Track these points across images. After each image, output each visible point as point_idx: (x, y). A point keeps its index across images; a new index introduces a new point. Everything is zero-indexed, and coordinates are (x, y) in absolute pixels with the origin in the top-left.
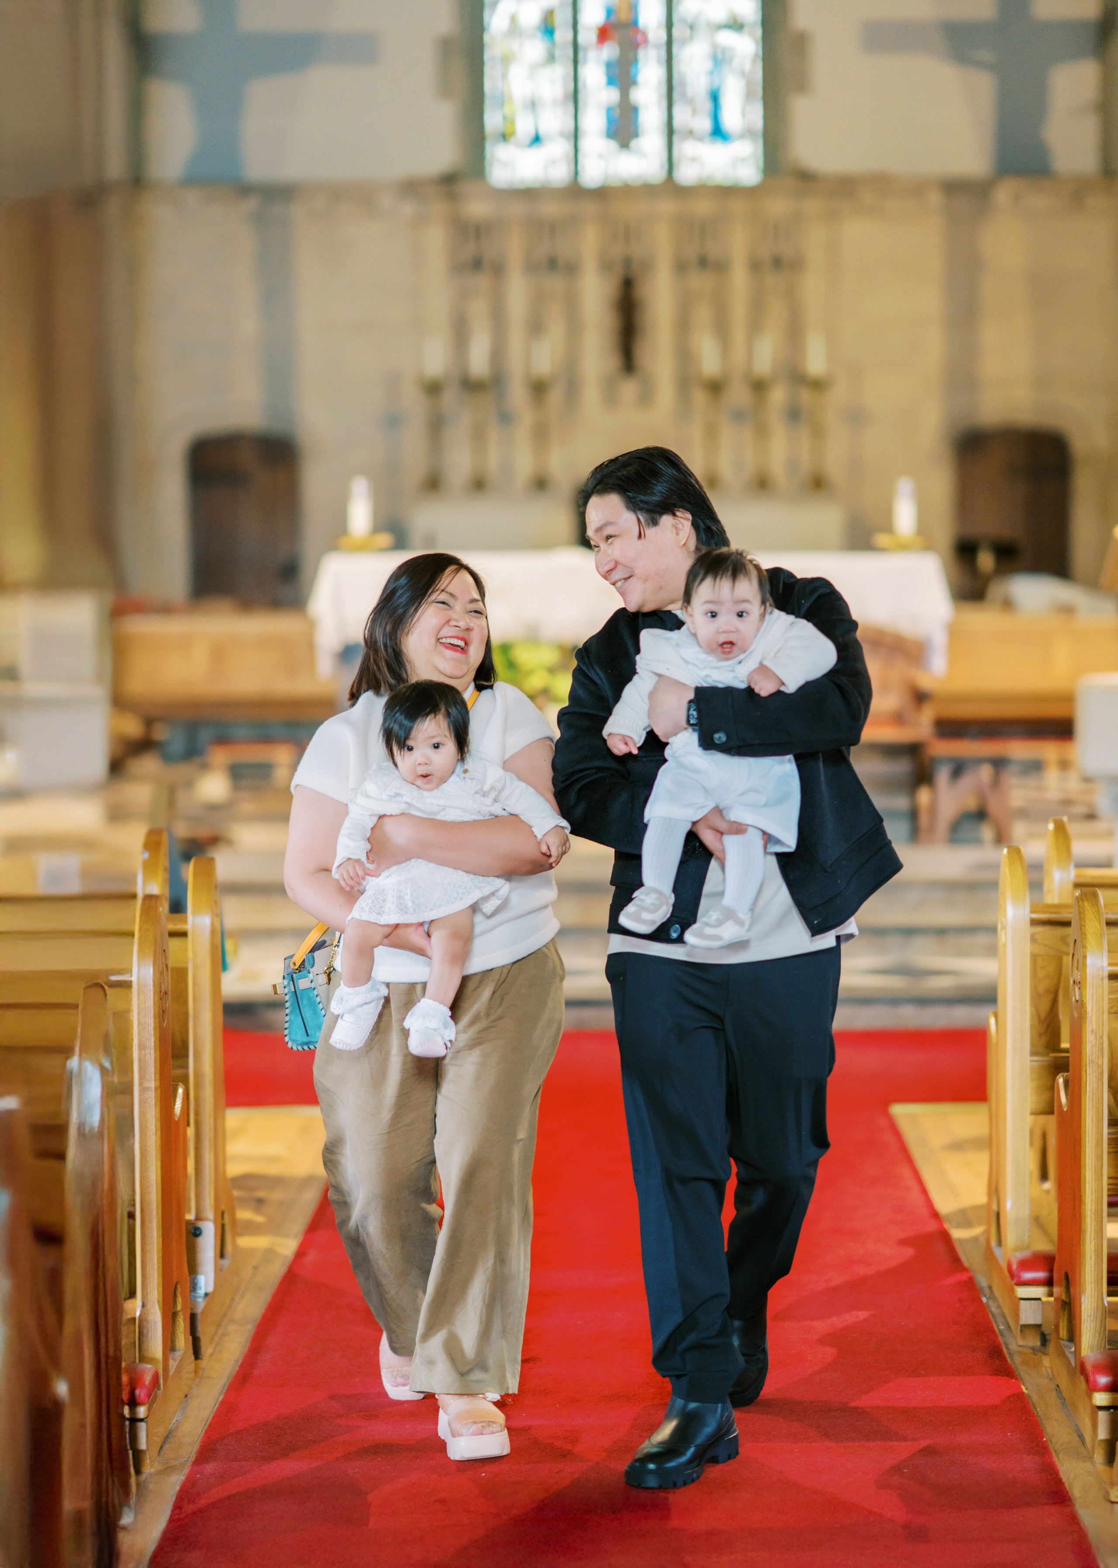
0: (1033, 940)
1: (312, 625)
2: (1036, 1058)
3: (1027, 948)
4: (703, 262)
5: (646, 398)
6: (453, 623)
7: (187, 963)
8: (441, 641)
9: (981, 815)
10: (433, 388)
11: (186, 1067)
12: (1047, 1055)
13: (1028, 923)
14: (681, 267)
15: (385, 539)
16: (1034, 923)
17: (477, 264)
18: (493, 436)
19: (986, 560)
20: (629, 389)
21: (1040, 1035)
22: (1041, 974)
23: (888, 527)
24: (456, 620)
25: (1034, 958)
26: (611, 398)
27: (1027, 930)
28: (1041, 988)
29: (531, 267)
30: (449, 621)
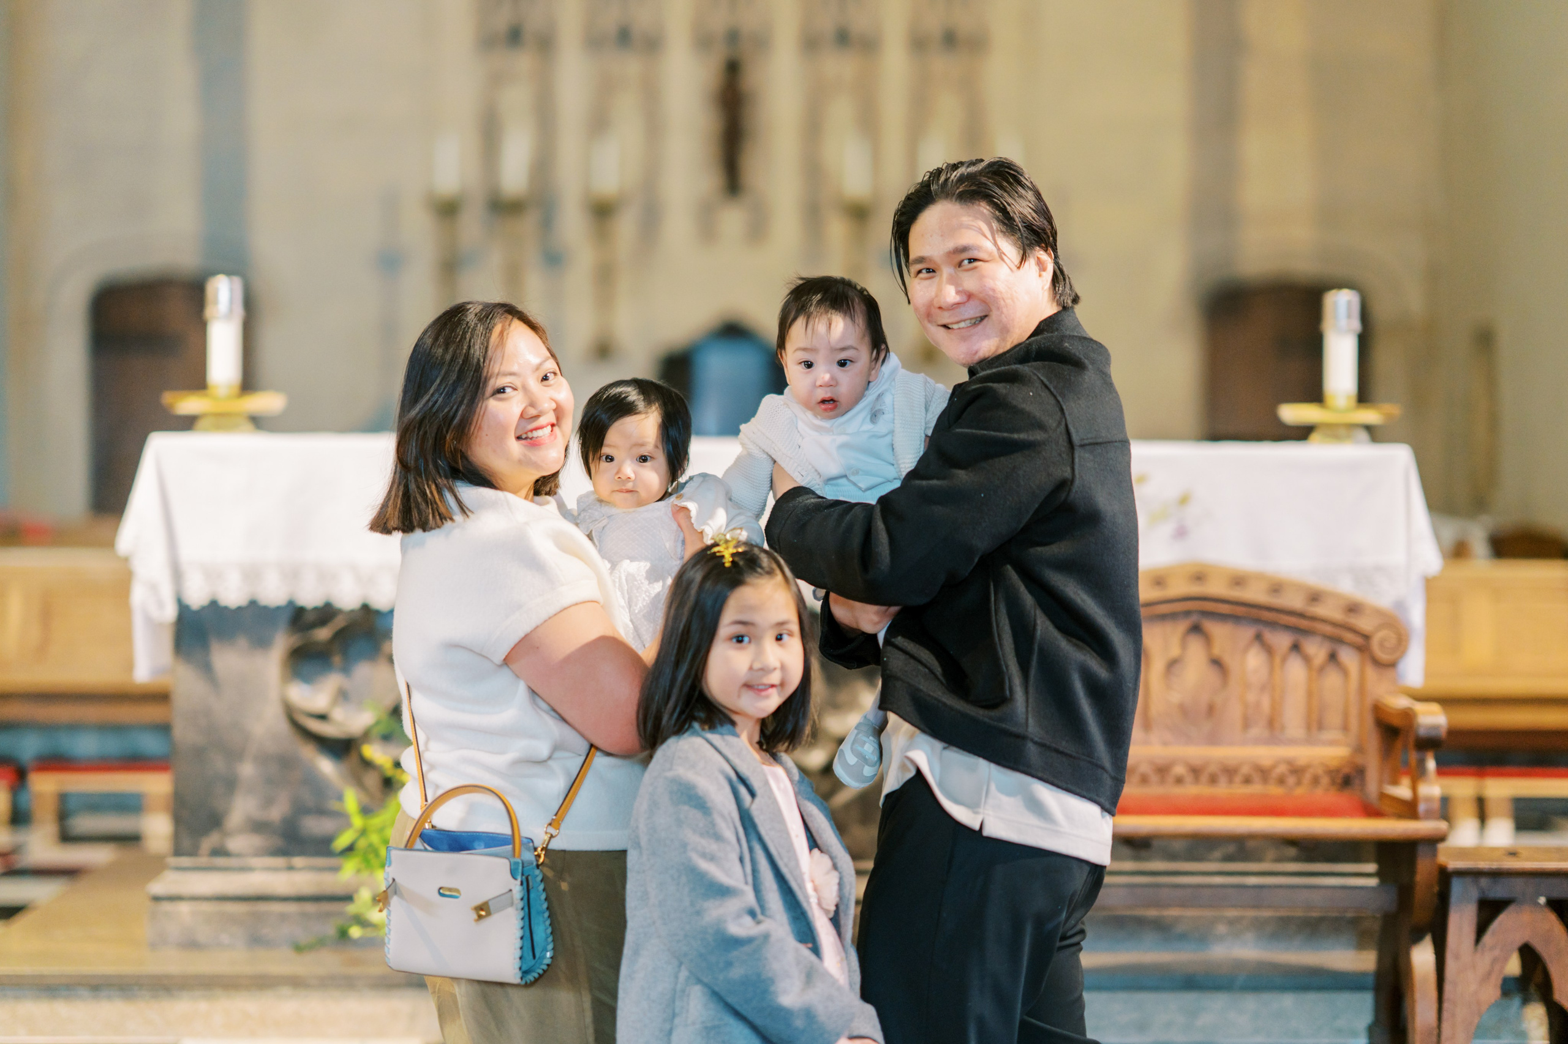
4: (843, 38)
5: (757, 232)
10: (449, 210)
14: (810, 44)
17: (515, 36)
18: (535, 281)
20: (733, 218)
26: (708, 233)
29: (594, 42)
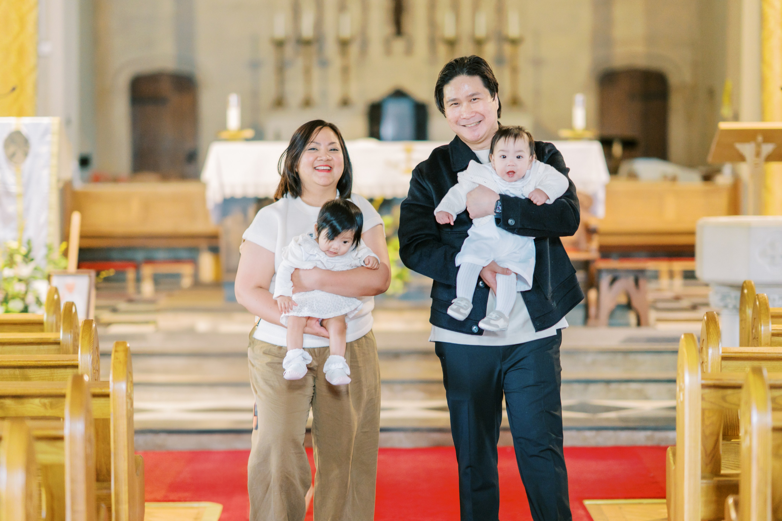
0: (703, 399)
1: (204, 186)
2: (705, 481)
3: (699, 405)
5: (409, 51)
6: (319, 159)
7: (109, 415)
8: (317, 168)
9: (629, 306)
10: (280, 44)
11: (109, 488)
12: (712, 478)
13: (700, 386)
15: (249, 133)
16: (704, 386)
18: (316, 73)
19: (617, 149)
20: (399, 45)
21: (707, 465)
22: (707, 422)
23: (569, 125)
24: (321, 157)
25: (703, 411)
26: (388, 51)
27: (699, 391)
28: (708, 432)
30: (317, 158)
